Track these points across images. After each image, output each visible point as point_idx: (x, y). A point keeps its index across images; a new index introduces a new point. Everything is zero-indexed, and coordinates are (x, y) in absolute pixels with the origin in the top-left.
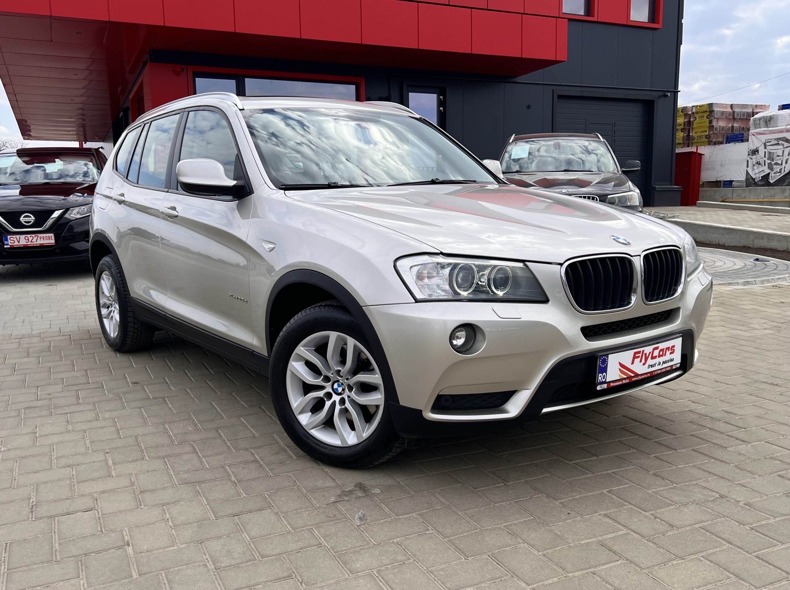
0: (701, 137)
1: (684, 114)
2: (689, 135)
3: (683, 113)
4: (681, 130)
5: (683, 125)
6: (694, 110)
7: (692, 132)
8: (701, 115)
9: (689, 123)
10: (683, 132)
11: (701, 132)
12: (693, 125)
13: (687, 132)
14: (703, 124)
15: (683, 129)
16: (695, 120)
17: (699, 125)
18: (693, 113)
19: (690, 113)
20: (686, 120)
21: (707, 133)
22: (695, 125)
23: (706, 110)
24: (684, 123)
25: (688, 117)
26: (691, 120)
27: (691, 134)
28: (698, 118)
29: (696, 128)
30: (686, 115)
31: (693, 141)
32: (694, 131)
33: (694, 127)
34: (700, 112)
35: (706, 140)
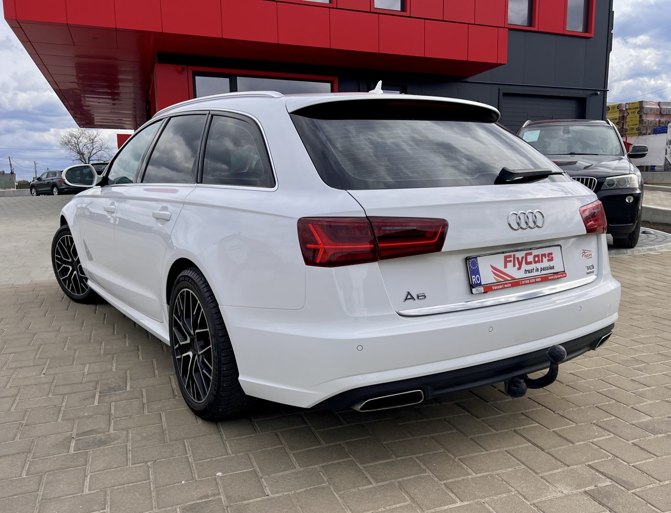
0: (633, 129)
1: (619, 110)
6: (627, 107)
9: (623, 118)
10: (618, 125)
11: (633, 125)
12: (626, 119)
13: (622, 125)
14: (635, 119)
15: (618, 122)
16: (628, 115)
17: (631, 119)
18: (627, 109)
19: (624, 109)
20: (621, 115)
21: (637, 126)
22: (628, 119)
23: (636, 106)
24: (619, 118)
25: (622, 113)
26: (625, 115)
27: (624, 127)
28: (630, 113)
29: (629, 122)
31: (626, 133)
32: (627, 125)
33: (627, 121)
34: (632, 108)
35: (637, 132)
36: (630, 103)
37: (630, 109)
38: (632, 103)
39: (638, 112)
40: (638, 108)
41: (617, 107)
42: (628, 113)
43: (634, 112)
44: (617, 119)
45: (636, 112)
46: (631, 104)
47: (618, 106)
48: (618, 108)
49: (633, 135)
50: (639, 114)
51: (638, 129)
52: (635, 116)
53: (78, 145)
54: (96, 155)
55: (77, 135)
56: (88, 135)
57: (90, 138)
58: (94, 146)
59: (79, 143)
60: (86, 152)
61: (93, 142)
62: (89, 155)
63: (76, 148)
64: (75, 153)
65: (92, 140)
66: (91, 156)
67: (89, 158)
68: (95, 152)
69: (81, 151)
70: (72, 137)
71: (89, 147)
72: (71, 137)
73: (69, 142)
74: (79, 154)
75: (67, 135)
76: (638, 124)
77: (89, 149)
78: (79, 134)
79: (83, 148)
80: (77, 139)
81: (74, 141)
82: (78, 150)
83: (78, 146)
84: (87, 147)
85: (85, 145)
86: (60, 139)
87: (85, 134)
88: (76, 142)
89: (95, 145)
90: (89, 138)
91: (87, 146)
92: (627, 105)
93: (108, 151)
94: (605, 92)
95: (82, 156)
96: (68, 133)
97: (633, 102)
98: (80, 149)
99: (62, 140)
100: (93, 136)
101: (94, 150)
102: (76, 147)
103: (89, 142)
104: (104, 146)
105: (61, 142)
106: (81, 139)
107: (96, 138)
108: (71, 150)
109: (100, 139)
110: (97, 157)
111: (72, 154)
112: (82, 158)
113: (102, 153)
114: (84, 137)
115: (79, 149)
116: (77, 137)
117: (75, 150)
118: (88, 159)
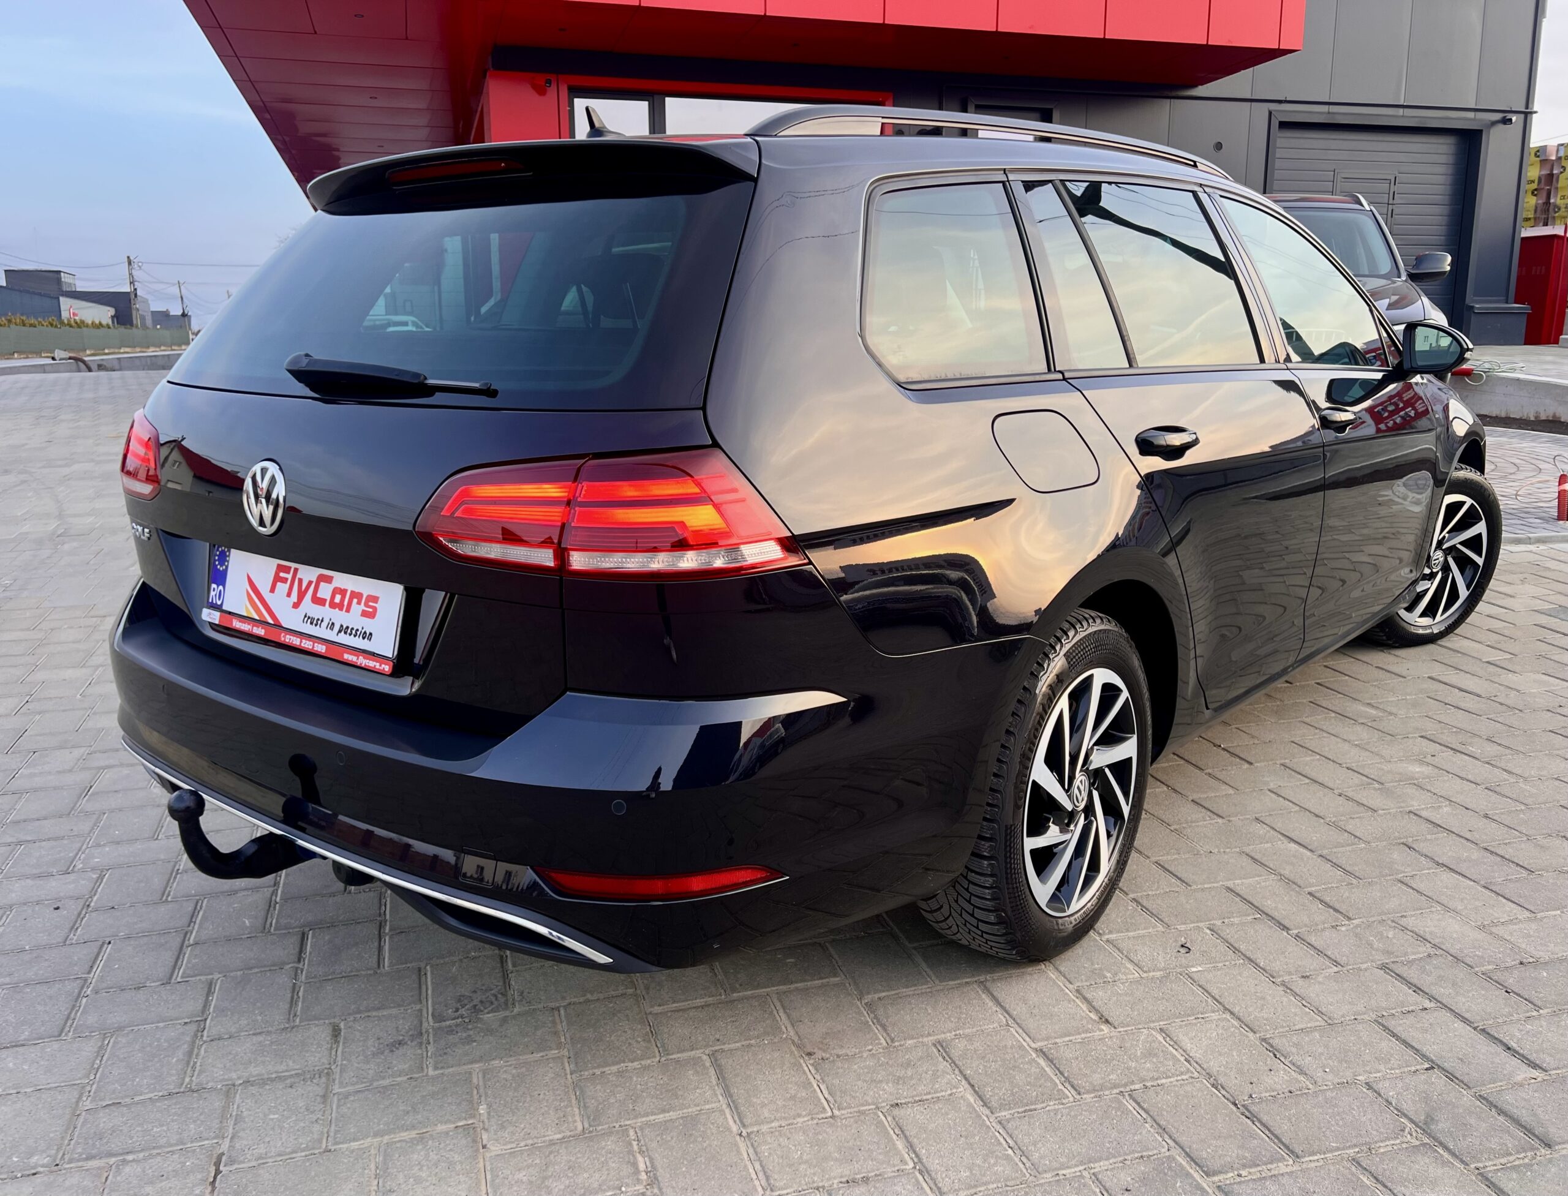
1: (1541, 161)
2: (1547, 203)
3: (1538, 159)
4: (1533, 193)
5: (1536, 182)
6: (1562, 154)
9: (1550, 178)
10: (1535, 195)
12: (1557, 182)
15: (1536, 190)
16: (1561, 173)
18: (1559, 159)
19: (1554, 158)
20: (1543, 172)
22: (1562, 183)
25: (1548, 166)
27: (1552, 201)
28: (1567, 169)
29: (1562, 188)
30: (1544, 162)
32: (1559, 196)
37: (1566, 158)
41: (1536, 154)
42: (1563, 167)
92: (1562, 148)
94: (1530, 115)
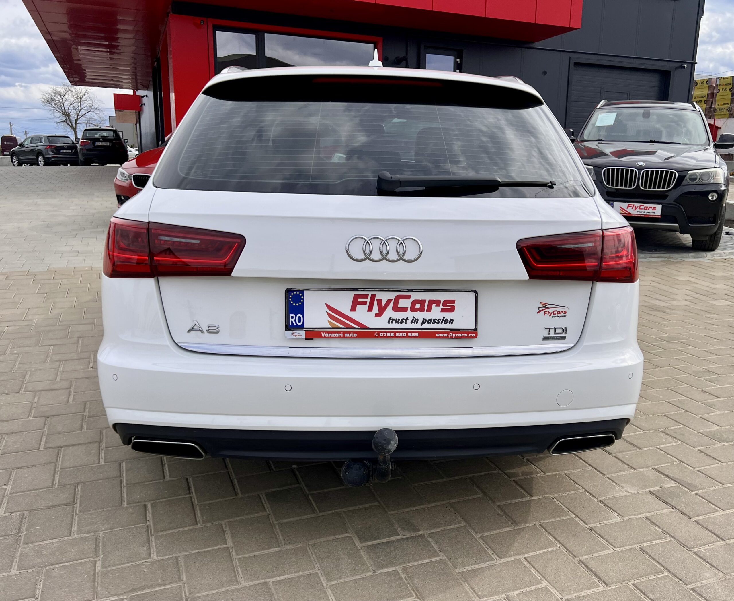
0: (723, 109)
2: (711, 107)
4: (704, 102)
6: (718, 83)
7: (715, 104)
8: (725, 87)
9: (712, 95)
10: (706, 103)
11: (723, 104)
12: (716, 97)
13: (710, 104)
14: (726, 97)
15: (706, 101)
16: (718, 92)
17: (721, 97)
18: (717, 85)
19: (714, 85)
20: (710, 92)
21: (728, 106)
22: (718, 98)
23: (728, 82)
24: (708, 95)
25: (712, 89)
26: (715, 92)
27: (713, 106)
28: (721, 90)
29: (718, 100)
30: (710, 87)
31: (715, 113)
32: (717, 104)
33: (717, 99)
34: (723, 84)
35: (728, 113)
36: (721, 78)
37: (721, 85)
38: (724, 78)
39: (730, 90)
40: (730, 84)
41: (706, 83)
42: (718, 90)
43: (726, 89)
44: (705, 96)
45: (728, 90)
46: (722, 80)
47: (708, 81)
48: (708, 84)
49: (722, 116)
50: (731, 91)
51: (729, 109)
52: (726, 94)
53: (63, 104)
54: (85, 117)
55: (62, 91)
56: (75, 92)
57: (78, 96)
58: (82, 107)
59: (64, 101)
60: (72, 113)
61: (81, 101)
62: (76, 116)
63: (60, 108)
64: (58, 114)
65: (80, 98)
66: (79, 118)
67: (76, 120)
68: (84, 113)
69: (67, 111)
70: (57, 94)
71: (77, 106)
72: (54, 94)
73: (53, 100)
74: (64, 115)
75: (50, 92)
76: (729, 105)
77: (76, 109)
78: (64, 90)
79: (70, 108)
80: (62, 97)
81: (58, 98)
82: (64, 111)
83: (63, 106)
84: (74, 107)
85: (71, 105)
86: (42, 96)
87: (72, 91)
88: (61, 101)
89: (84, 104)
90: (76, 96)
91: (74, 105)
92: (718, 80)
93: (98, 112)
94: (693, 64)
95: (67, 118)
96: (52, 89)
97: (725, 76)
98: (66, 108)
99: (44, 97)
100: (81, 93)
101: (82, 110)
102: (61, 106)
103: (77, 100)
104: (94, 106)
105: (43, 100)
106: (66, 96)
107: (84, 97)
108: (55, 110)
109: (89, 98)
110: (86, 119)
111: (56, 114)
112: (68, 120)
113: (91, 114)
114: (70, 95)
115: (64, 109)
116: (62, 94)
117: (59, 110)
118: (74, 122)
